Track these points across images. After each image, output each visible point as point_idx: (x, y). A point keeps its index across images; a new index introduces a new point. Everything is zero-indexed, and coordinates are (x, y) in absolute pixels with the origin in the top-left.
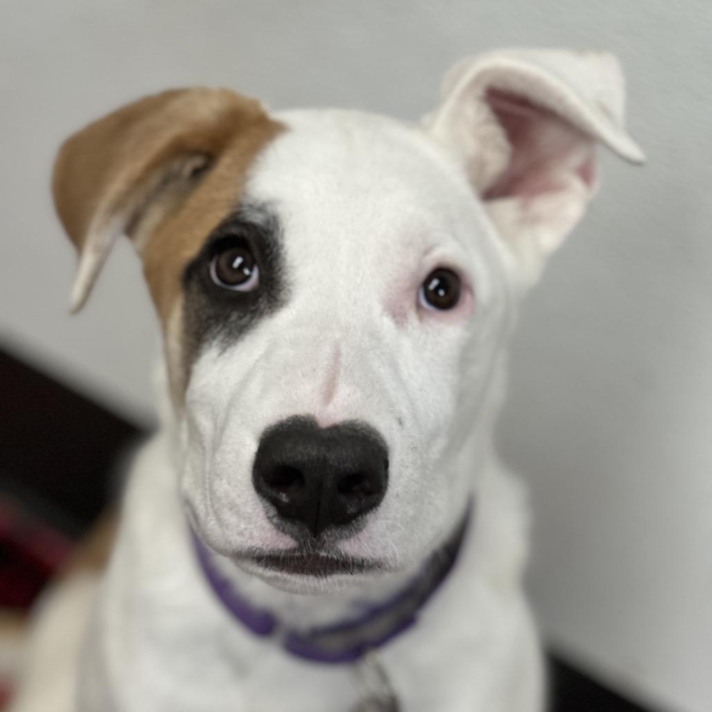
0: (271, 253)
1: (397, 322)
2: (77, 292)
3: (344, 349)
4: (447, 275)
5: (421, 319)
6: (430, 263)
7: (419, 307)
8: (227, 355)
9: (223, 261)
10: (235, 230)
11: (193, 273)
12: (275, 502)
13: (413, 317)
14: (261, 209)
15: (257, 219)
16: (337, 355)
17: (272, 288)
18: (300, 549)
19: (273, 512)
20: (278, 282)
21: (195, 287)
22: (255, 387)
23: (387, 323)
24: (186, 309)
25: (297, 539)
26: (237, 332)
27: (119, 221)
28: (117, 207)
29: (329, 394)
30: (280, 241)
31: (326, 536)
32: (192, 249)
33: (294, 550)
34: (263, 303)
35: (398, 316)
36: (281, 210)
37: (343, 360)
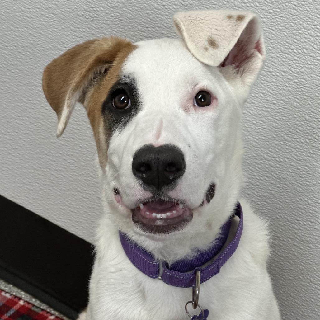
0: (134, 92)
1: (186, 112)
2: (61, 126)
3: (164, 121)
4: (204, 94)
5: (195, 110)
6: (197, 89)
7: (194, 105)
8: (122, 133)
9: (116, 99)
10: (119, 87)
11: (105, 107)
12: (142, 178)
13: (192, 109)
14: (128, 77)
15: (127, 81)
16: (161, 123)
17: (136, 105)
18: (154, 196)
19: (141, 182)
20: (137, 102)
21: (107, 112)
22: (131, 140)
23: (181, 112)
24: (105, 121)
25: (152, 193)
26: (125, 124)
27: (78, 94)
28: (75, 90)
29: (158, 136)
30: (136, 88)
31: (164, 190)
32: (103, 97)
33: (151, 198)
34: (133, 112)
35: (186, 110)
36: (135, 76)
37: (164, 125)
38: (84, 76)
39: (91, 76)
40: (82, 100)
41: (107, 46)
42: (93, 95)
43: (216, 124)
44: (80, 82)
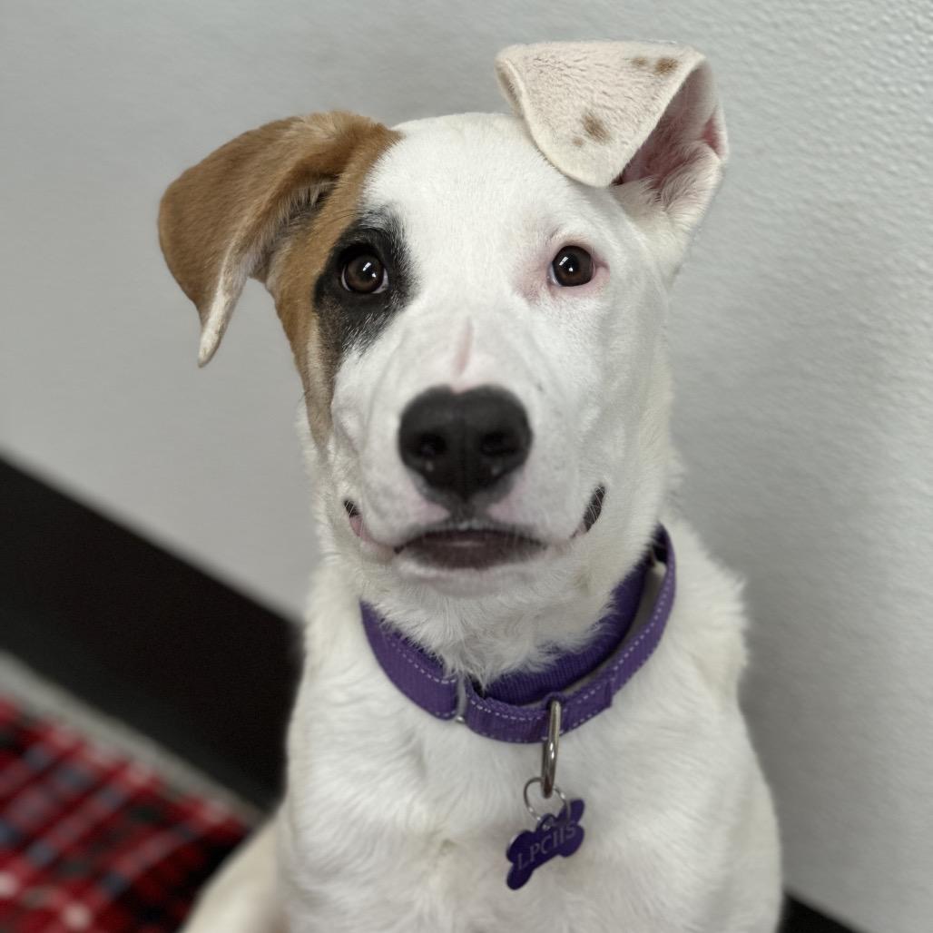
0: (396, 251)
1: (530, 301)
2: (208, 339)
3: (475, 324)
4: (576, 254)
5: (553, 295)
6: (557, 243)
7: (550, 283)
8: (366, 355)
9: (352, 270)
10: (357, 238)
11: (322, 290)
12: (421, 471)
13: (544, 293)
14: (381, 213)
15: (378, 223)
16: (469, 329)
17: (401, 285)
18: (453, 517)
19: (421, 481)
20: (406, 278)
21: (327, 301)
22: (393, 375)
23: (519, 302)
24: (321, 325)
25: (449, 508)
26: (373, 333)
27: (250, 259)
28: (243, 247)
29: (462, 362)
30: (402, 240)
31: (478, 500)
32: (317, 267)
33: (446, 521)
34: (394, 302)
35: (530, 295)
36: (398, 210)
37: (476, 333)
38: (268, 214)
39: (283, 212)
40: (261, 272)
41: (323, 134)
42: (289, 259)
43: (604, 329)
44: (258, 227)
